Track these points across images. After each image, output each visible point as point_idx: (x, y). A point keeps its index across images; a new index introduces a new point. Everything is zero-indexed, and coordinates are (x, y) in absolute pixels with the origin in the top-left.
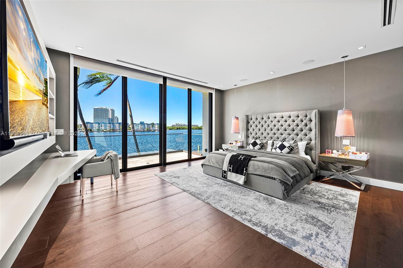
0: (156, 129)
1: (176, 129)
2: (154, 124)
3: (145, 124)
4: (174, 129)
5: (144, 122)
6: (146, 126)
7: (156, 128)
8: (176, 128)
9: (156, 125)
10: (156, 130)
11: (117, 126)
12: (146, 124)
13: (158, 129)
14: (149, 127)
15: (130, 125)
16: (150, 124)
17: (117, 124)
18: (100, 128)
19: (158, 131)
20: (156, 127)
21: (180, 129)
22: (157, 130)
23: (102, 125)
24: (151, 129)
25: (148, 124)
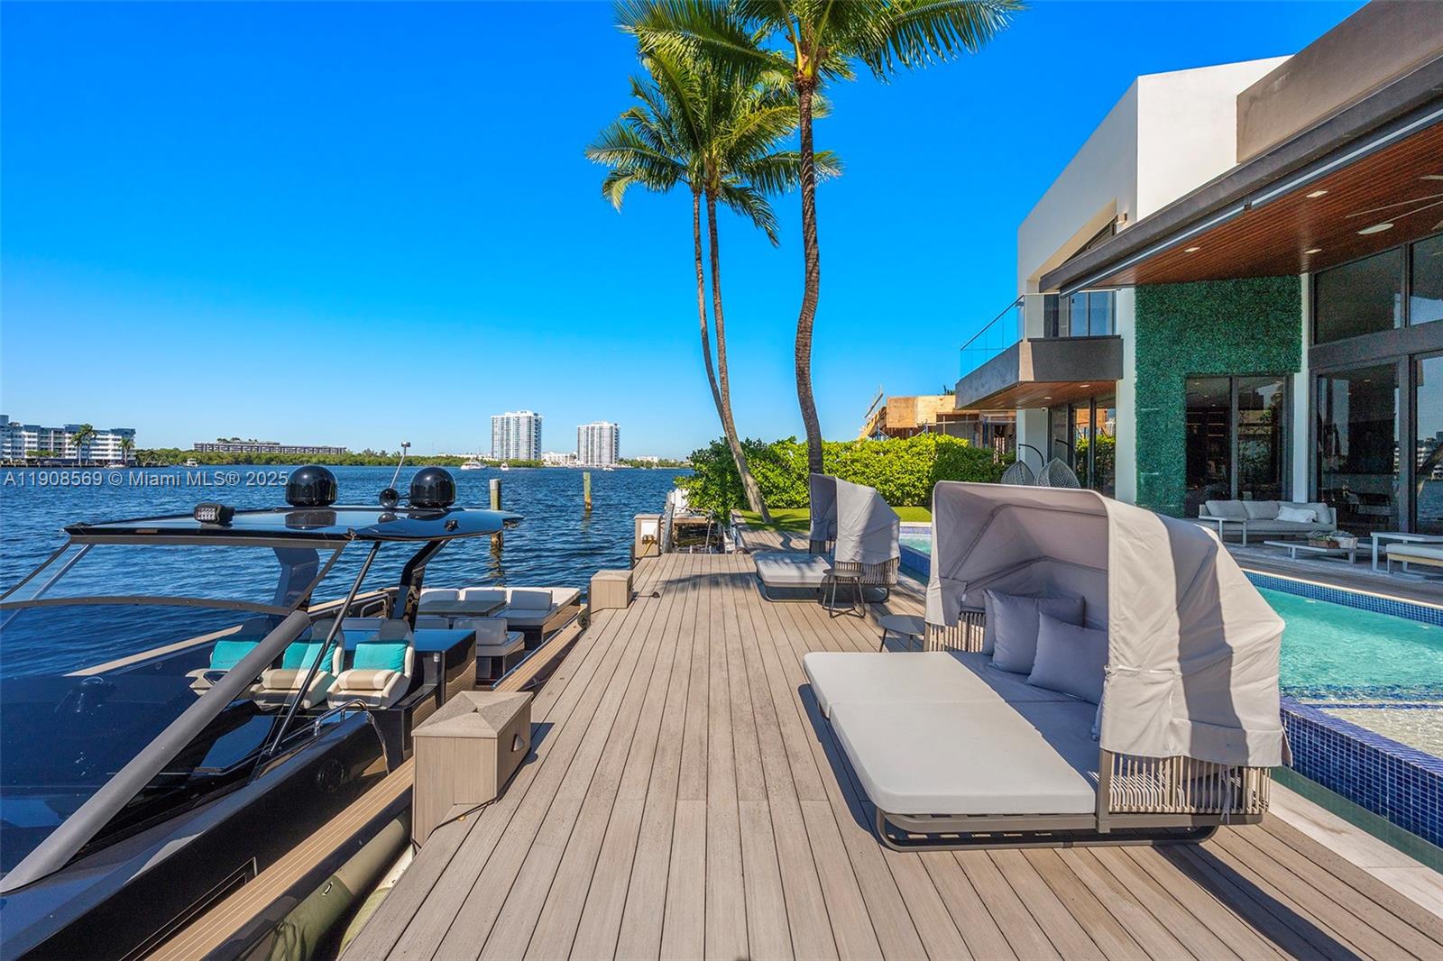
0: (110, 458)
1: (228, 464)
2: (96, 432)
3: (20, 429)
4: (215, 462)
6: (26, 439)
7: (109, 452)
8: (231, 459)
9: (111, 436)
10: (109, 461)
12: (28, 428)
13: (120, 458)
14: (52, 446)
16: (58, 431)
19: (121, 466)
20: (110, 447)
21: (249, 461)
22: (117, 462)
24: (67, 457)
25: (43, 431)
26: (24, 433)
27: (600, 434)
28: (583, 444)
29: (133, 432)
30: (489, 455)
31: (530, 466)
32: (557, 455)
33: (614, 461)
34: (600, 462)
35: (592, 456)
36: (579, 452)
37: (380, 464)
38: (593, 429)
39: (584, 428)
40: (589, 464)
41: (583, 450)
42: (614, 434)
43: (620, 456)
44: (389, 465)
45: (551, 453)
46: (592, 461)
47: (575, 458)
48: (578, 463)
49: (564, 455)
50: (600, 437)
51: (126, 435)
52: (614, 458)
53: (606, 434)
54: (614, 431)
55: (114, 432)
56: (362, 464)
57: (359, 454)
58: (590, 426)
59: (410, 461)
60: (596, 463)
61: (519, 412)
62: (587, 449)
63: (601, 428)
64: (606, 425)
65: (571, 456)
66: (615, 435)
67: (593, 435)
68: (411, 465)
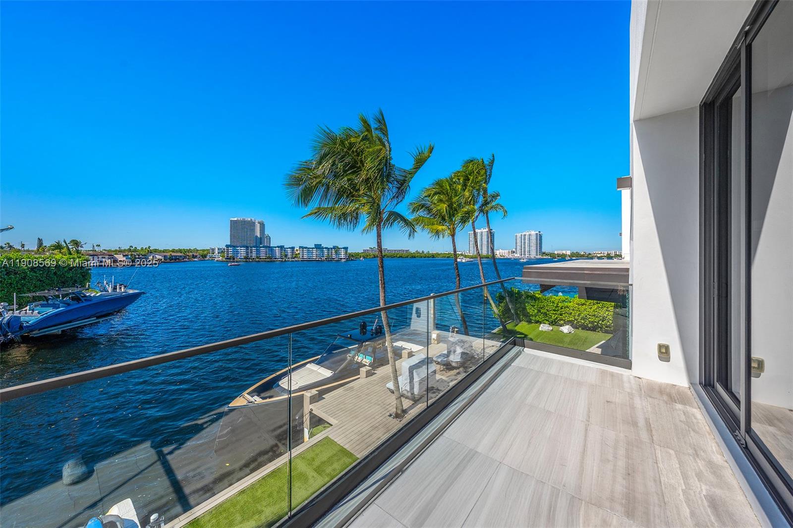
0: (343, 257)
1: (372, 258)
2: (340, 248)
3: (323, 248)
4: (368, 257)
5: (321, 245)
6: (325, 252)
7: (343, 255)
9: (343, 250)
11: (277, 251)
12: (326, 248)
13: (345, 257)
14: (330, 254)
15: (297, 250)
16: (331, 249)
17: (277, 249)
18: (249, 255)
20: (343, 253)
22: (344, 259)
23: (252, 250)
24: (333, 257)
25: (329, 249)
26: (325, 250)
27: (529, 239)
28: (519, 244)
29: (348, 248)
30: (468, 252)
31: (488, 258)
32: (503, 251)
33: (538, 254)
34: (530, 255)
35: (525, 252)
36: (516, 249)
37: (421, 257)
38: (525, 235)
39: (519, 235)
40: (523, 256)
41: (519, 248)
42: (538, 238)
43: (543, 250)
44: (425, 257)
45: (500, 250)
46: (525, 254)
47: (514, 252)
48: (516, 255)
49: (508, 251)
50: (529, 241)
51: (346, 249)
52: (538, 252)
53: (533, 238)
54: (538, 236)
55: (344, 248)
56: (415, 257)
57: (414, 253)
58: (523, 234)
59: (433, 256)
60: (527, 256)
61: (482, 229)
62: (521, 247)
63: (530, 235)
64: (533, 233)
65: (512, 252)
66: (540, 238)
67: (525, 239)
68: (433, 257)
